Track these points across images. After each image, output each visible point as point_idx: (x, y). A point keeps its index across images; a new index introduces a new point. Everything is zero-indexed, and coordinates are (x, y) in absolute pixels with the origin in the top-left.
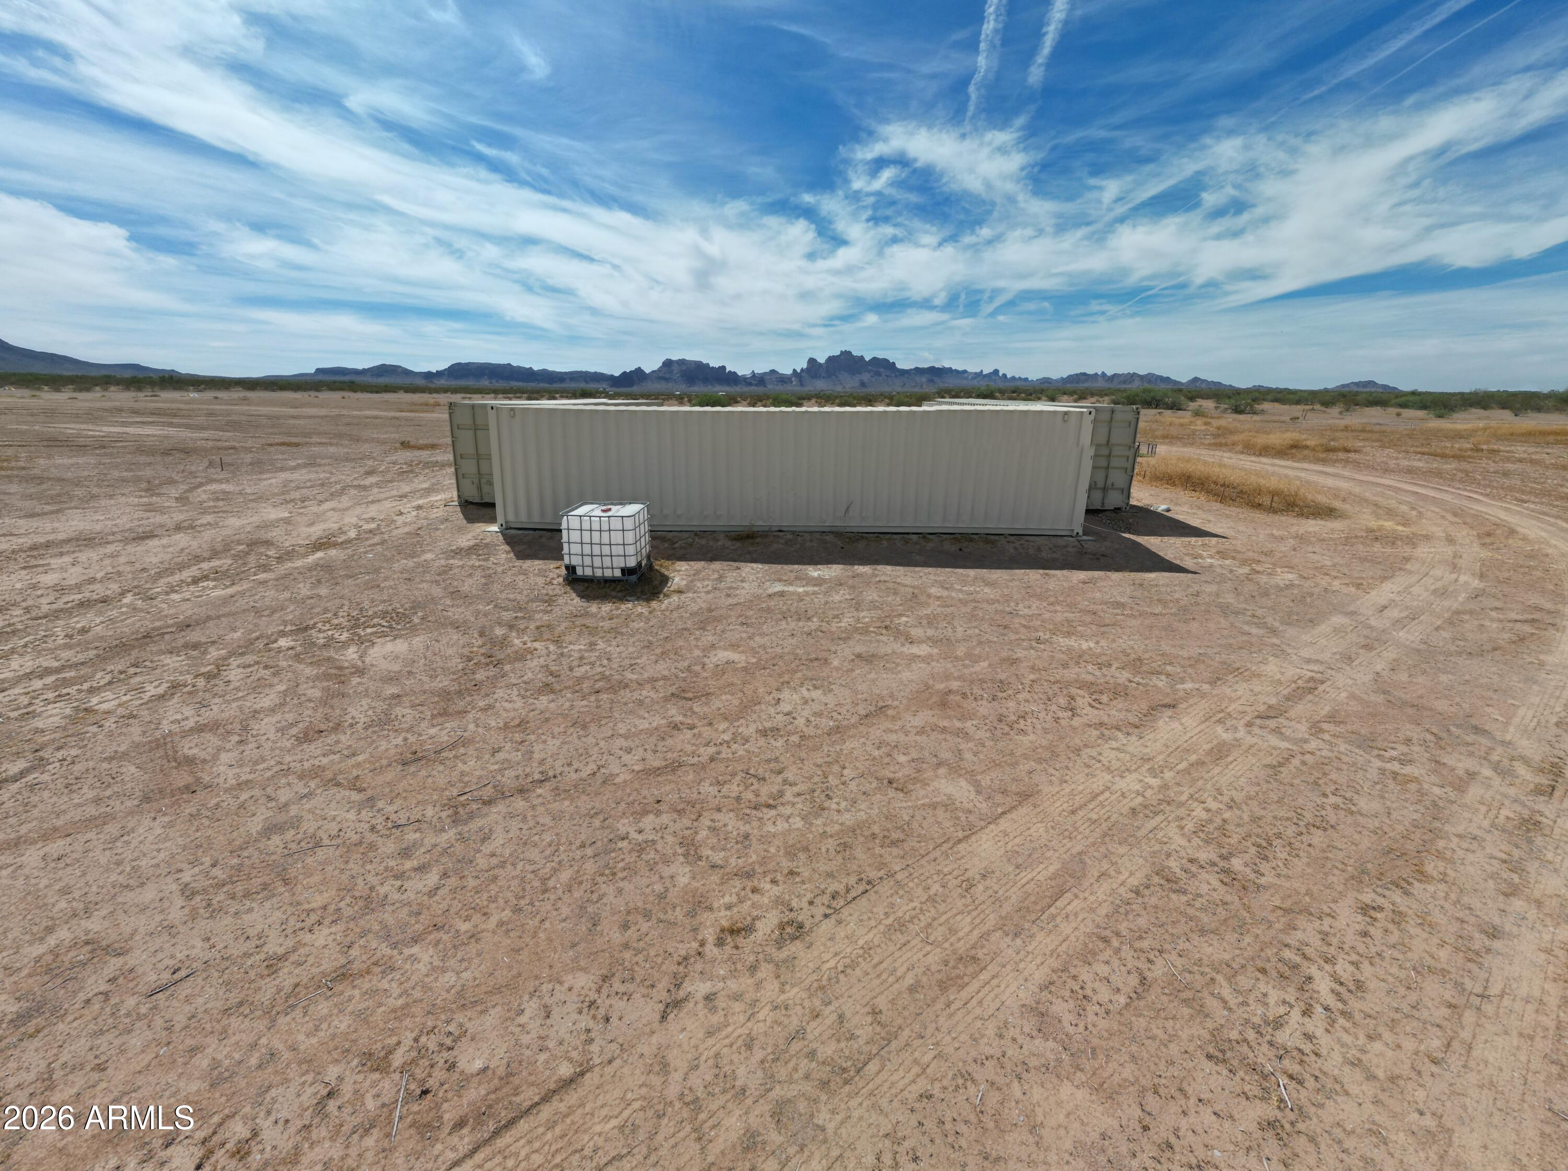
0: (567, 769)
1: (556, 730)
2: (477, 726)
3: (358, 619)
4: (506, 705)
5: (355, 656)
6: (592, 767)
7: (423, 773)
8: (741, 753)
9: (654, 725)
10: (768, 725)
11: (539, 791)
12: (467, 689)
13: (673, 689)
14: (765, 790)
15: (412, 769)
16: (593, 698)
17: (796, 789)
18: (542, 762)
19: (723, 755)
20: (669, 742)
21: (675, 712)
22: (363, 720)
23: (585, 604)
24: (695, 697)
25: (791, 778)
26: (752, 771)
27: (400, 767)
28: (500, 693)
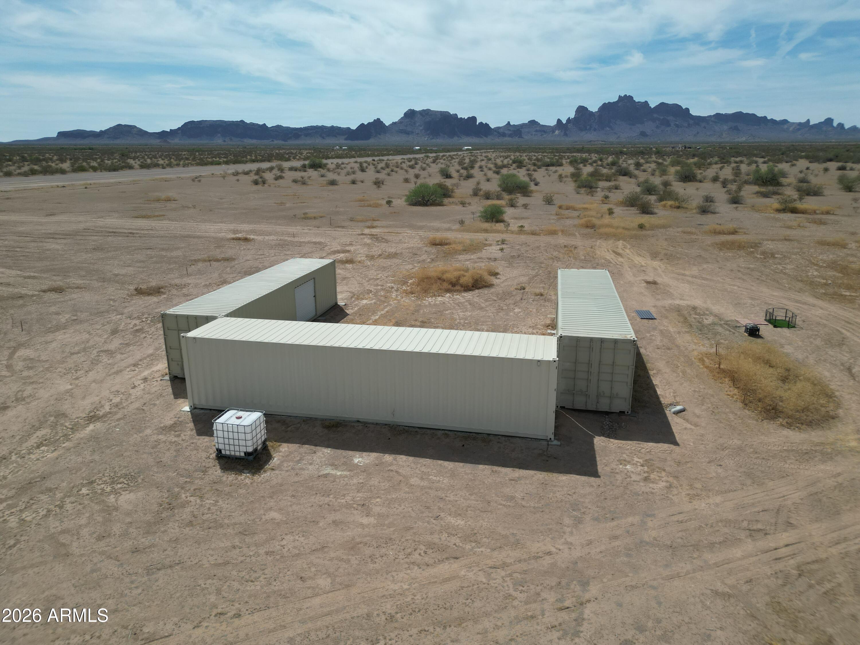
0: (188, 560)
1: (189, 544)
2: (159, 539)
3: (113, 478)
4: (172, 530)
5: (114, 500)
6: (197, 560)
7: (139, 557)
8: (254, 560)
9: (226, 546)
10: (271, 550)
11: (176, 567)
12: (158, 522)
13: (241, 530)
14: (254, 575)
15: (135, 554)
16: (206, 531)
17: (265, 576)
18: (180, 557)
19: (247, 561)
20: (229, 553)
21: (237, 541)
22: (118, 533)
23: (221, 474)
24: (249, 534)
25: (266, 573)
26: (253, 569)
27: (131, 554)
28: (171, 524)
